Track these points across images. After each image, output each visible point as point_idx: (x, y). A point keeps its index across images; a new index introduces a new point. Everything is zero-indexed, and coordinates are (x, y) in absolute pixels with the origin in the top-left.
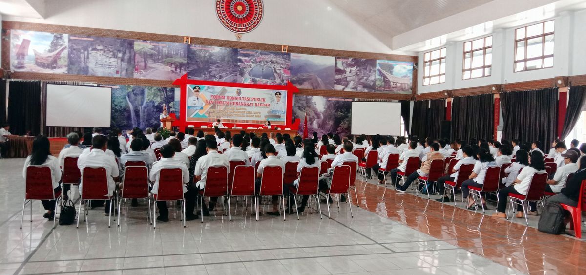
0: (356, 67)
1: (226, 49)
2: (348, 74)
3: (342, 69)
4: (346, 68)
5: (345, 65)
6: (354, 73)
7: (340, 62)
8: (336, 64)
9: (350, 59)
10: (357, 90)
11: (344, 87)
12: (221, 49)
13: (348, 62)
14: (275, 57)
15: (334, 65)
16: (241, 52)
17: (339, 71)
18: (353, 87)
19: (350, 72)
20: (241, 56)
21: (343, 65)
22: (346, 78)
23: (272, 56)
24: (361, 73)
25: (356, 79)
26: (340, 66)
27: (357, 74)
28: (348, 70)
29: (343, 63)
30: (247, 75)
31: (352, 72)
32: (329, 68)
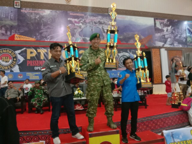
0: (171, 27)
1: (56, 12)
2: (165, 33)
3: (160, 28)
4: (163, 27)
5: (162, 25)
6: (170, 31)
7: (158, 22)
8: (155, 24)
9: (166, 20)
10: (174, 46)
11: (163, 43)
12: (51, 12)
13: (165, 23)
14: (102, 19)
15: (154, 25)
16: (71, 14)
17: (158, 30)
18: (170, 43)
19: (167, 31)
20: (71, 18)
21: (160, 25)
22: (164, 35)
23: (100, 17)
24: (176, 31)
25: (172, 37)
26: (158, 26)
27: (172, 33)
28: (165, 29)
29: (161, 23)
30: (77, 35)
31: (169, 30)
32: (150, 27)
